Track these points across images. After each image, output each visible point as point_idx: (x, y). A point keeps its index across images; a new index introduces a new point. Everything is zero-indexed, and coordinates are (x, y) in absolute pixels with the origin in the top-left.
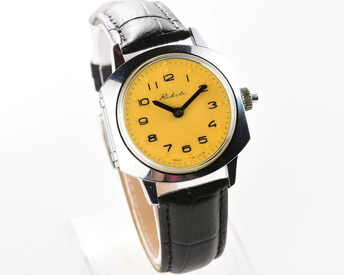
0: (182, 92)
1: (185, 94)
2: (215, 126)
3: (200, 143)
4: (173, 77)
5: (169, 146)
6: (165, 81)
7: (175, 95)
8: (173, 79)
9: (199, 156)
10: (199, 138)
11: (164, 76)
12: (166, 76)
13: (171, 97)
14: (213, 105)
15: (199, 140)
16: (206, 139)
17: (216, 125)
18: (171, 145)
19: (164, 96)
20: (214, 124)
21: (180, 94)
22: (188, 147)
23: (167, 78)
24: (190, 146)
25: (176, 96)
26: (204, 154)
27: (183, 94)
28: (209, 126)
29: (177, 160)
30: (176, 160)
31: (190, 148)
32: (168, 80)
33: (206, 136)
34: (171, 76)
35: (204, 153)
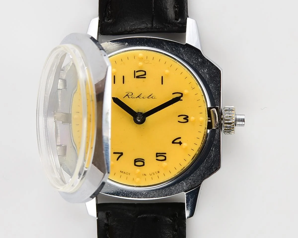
0: (151, 95)
1: (155, 98)
2: (180, 145)
3: (157, 159)
4: (145, 74)
5: (119, 155)
6: (135, 77)
7: (142, 96)
8: (145, 78)
9: (152, 174)
10: (157, 154)
11: (135, 71)
12: (137, 72)
13: (137, 98)
14: (184, 119)
15: (157, 156)
16: (165, 157)
17: (182, 143)
18: (122, 154)
19: (128, 95)
20: (179, 142)
21: (148, 97)
22: (142, 160)
23: (137, 74)
24: (144, 160)
25: (143, 98)
26: (158, 174)
27: (152, 98)
28: (173, 142)
29: (125, 173)
30: (123, 172)
31: (144, 162)
32: (138, 77)
33: (165, 154)
34: (143, 73)
35: (158, 172)
